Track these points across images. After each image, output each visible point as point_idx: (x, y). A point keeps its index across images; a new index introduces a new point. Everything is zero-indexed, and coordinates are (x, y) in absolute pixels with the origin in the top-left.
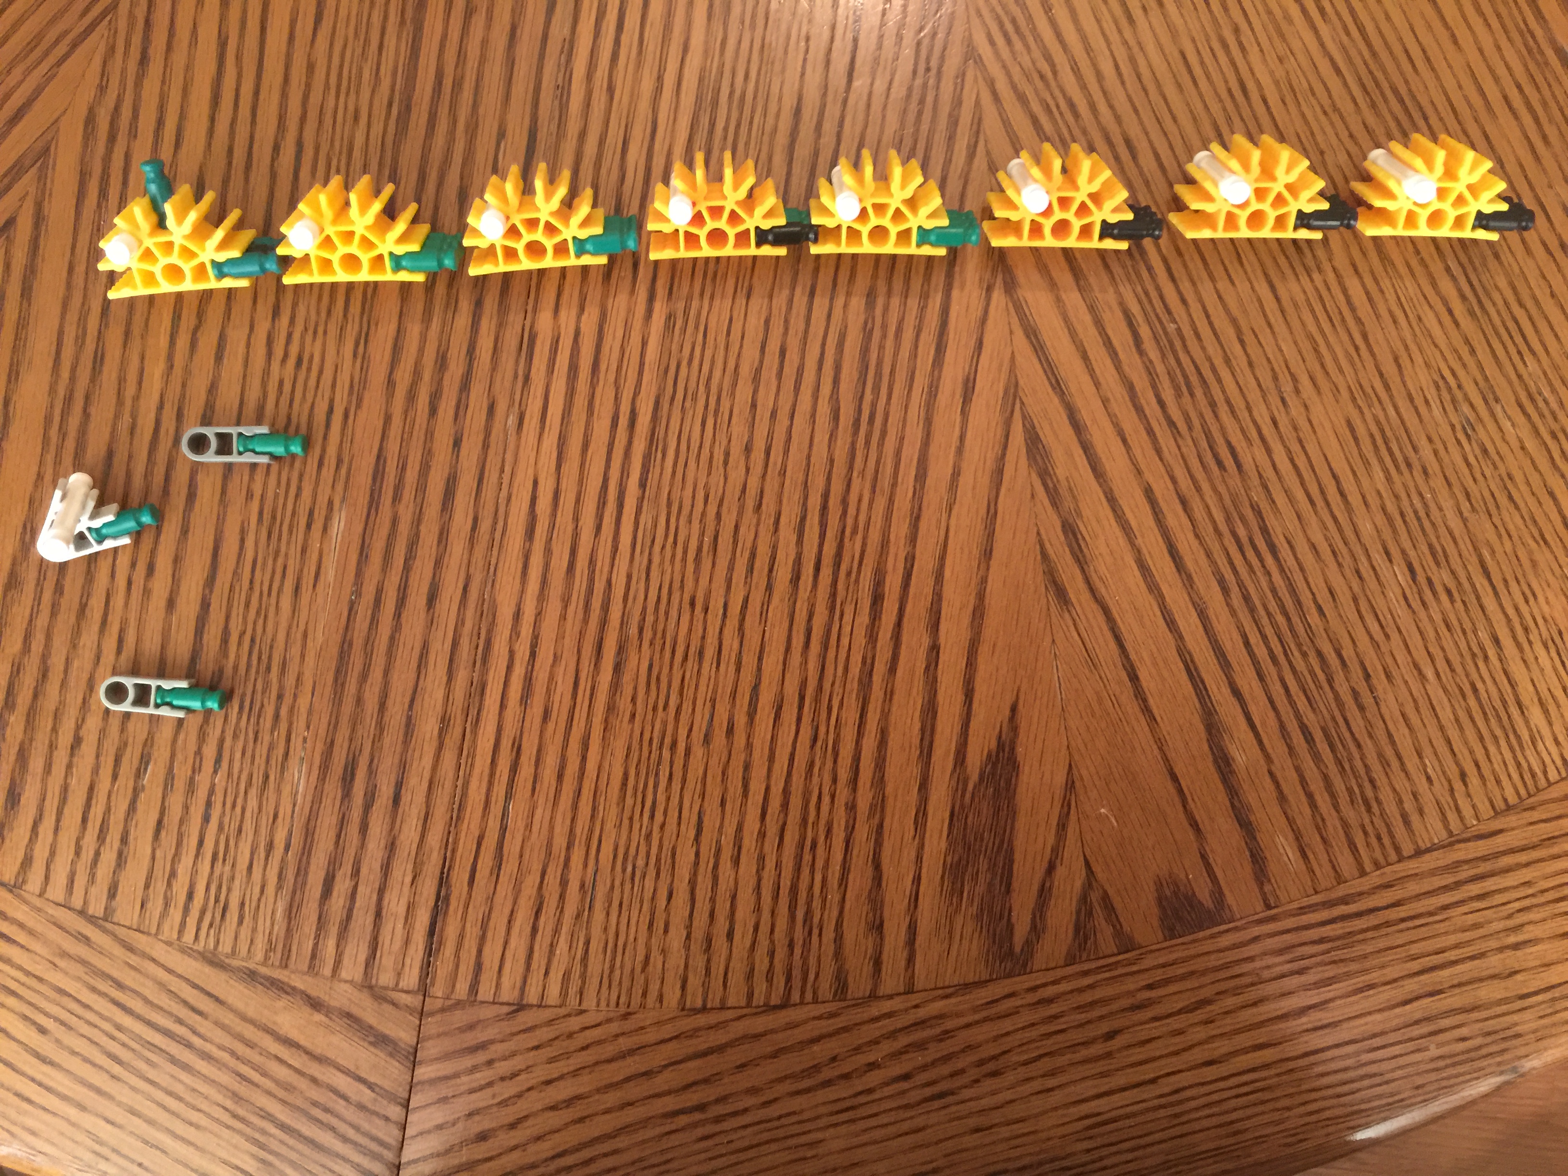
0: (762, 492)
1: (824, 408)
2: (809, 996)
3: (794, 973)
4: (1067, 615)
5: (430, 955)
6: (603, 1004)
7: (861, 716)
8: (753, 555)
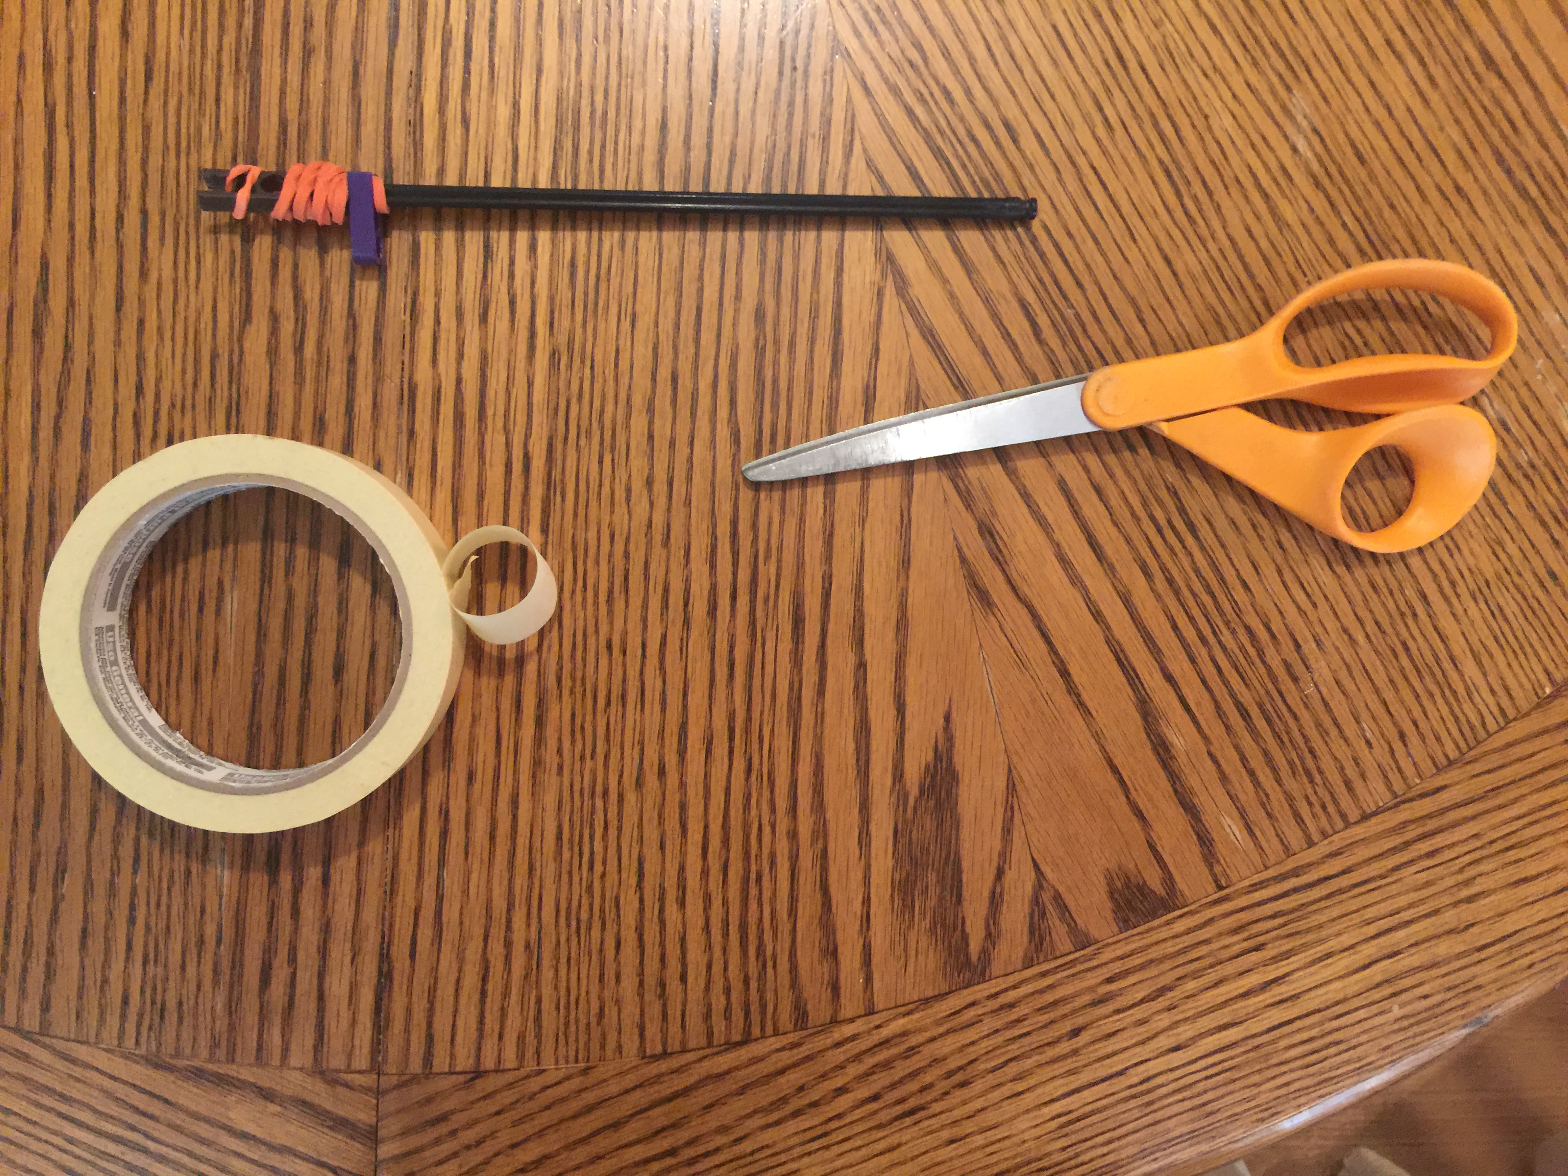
0: (669, 525)
1: (723, 432)
2: (769, 1030)
3: (752, 1008)
4: (992, 618)
5: (379, 1033)
6: (562, 1061)
7: (794, 743)
8: (666, 590)
